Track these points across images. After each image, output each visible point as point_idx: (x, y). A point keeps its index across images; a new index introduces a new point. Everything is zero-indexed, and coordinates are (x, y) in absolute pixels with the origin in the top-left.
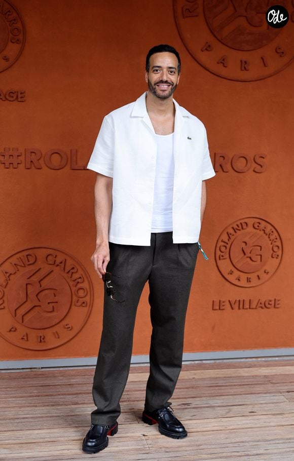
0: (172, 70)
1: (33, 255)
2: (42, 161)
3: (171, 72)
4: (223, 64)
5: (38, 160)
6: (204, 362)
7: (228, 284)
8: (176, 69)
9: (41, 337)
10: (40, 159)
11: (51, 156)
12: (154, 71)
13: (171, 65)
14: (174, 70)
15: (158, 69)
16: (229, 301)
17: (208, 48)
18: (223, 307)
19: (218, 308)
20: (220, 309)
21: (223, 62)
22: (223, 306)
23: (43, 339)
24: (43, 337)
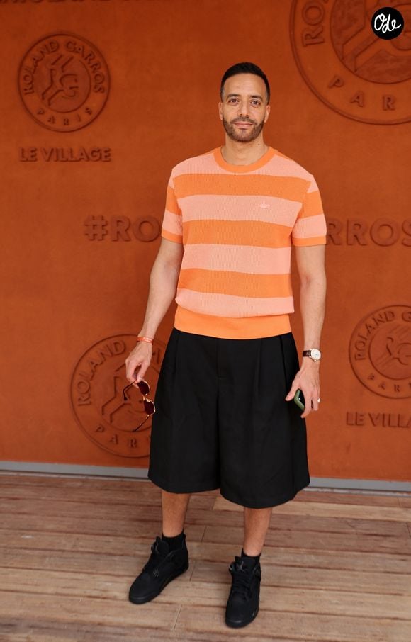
0: (256, 99)
1: (121, 343)
2: (130, 232)
3: (255, 103)
4: (358, 102)
5: (126, 230)
6: (336, 491)
7: (366, 392)
8: (261, 99)
9: (132, 441)
10: (128, 229)
11: (140, 226)
12: (230, 101)
13: (254, 93)
14: (259, 100)
15: (235, 99)
16: (370, 415)
17: (337, 83)
18: (361, 423)
19: (354, 422)
20: (356, 424)
21: (358, 99)
22: (361, 420)
23: (135, 443)
24: (134, 441)
